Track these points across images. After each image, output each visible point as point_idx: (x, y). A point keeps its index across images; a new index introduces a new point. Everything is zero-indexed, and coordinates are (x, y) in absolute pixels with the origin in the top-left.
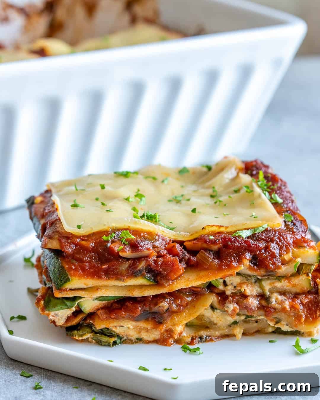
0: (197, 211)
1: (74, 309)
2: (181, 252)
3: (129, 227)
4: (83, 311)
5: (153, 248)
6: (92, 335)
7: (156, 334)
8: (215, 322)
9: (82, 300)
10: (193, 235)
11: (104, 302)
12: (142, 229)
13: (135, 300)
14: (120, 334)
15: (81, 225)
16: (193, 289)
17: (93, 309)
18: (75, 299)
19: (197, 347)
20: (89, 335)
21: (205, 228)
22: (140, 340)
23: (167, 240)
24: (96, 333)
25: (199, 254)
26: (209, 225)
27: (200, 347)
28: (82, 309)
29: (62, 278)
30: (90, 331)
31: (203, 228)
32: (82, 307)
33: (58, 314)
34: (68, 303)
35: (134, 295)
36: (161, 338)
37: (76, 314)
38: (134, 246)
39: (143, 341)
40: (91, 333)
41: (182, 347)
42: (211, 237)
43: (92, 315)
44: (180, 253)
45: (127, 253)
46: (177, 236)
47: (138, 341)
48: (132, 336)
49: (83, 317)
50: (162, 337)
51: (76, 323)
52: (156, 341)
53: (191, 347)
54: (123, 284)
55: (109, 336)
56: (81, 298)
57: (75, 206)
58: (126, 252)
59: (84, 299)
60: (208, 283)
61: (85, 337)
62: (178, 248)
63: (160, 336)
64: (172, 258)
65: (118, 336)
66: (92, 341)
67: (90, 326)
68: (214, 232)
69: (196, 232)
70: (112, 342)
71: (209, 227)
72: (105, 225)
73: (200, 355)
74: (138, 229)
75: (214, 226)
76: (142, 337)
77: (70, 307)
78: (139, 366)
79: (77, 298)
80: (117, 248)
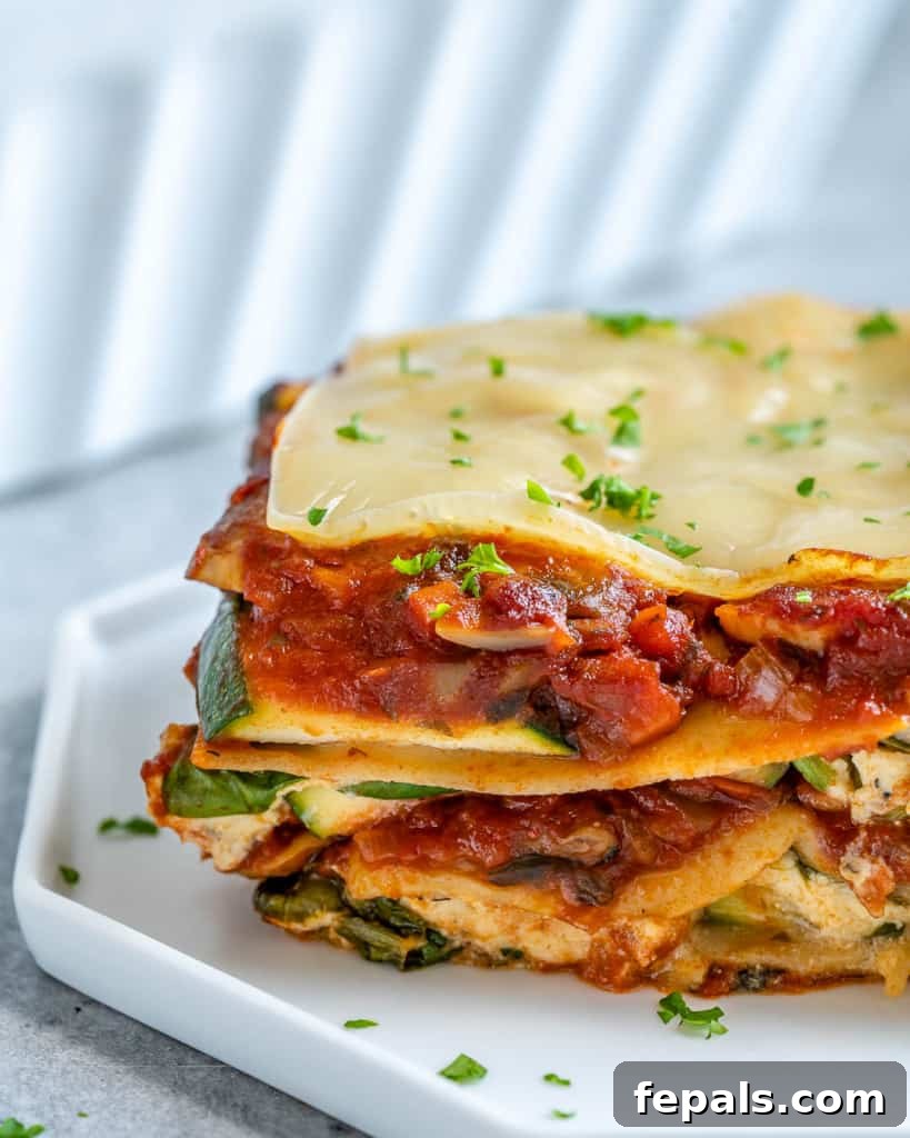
0: (817, 488)
1: (271, 818)
2: (680, 643)
3: (508, 529)
4: (308, 826)
5: (571, 616)
6: (338, 920)
7: (574, 940)
8: (813, 918)
9: (296, 787)
10: (754, 583)
11: (385, 803)
12: (554, 542)
13: (493, 808)
14: (439, 924)
15: (325, 511)
16: (722, 786)
17: (346, 824)
18: (271, 779)
19: (712, 1007)
20: (328, 919)
21: (796, 557)
22: (514, 956)
23: (647, 593)
24: (354, 913)
25: (748, 655)
26: (814, 550)
27: (723, 1009)
28: (305, 818)
29: (227, 698)
30: (333, 902)
31: (792, 559)
32: (302, 811)
33: (217, 831)
34: (251, 794)
35: (483, 789)
36: (590, 958)
37: (286, 834)
38: (495, 607)
39: (529, 962)
40: (338, 909)
41: (663, 1002)
42: (805, 597)
43: (340, 844)
44: (678, 646)
45: (467, 630)
46: (690, 581)
47: (505, 958)
48: (484, 939)
49: (308, 850)
50: (595, 955)
51: (283, 868)
52: (574, 968)
53: (695, 1004)
54: (450, 743)
55: (397, 931)
56: (292, 778)
57: (350, 434)
58: (459, 624)
59: (307, 783)
60: (784, 770)
61: (312, 924)
62: (676, 623)
63: (587, 949)
64: (637, 662)
65: (430, 932)
66: (339, 940)
67: (336, 886)
68: (834, 577)
69: (767, 572)
70: (404, 952)
71: (813, 555)
72: (413, 515)
73: (711, 1039)
74: (542, 540)
75: (830, 552)
76: (519, 947)
77: (257, 809)
78: (458, 1054)
79: (281, 778)
80: (434, 607)
